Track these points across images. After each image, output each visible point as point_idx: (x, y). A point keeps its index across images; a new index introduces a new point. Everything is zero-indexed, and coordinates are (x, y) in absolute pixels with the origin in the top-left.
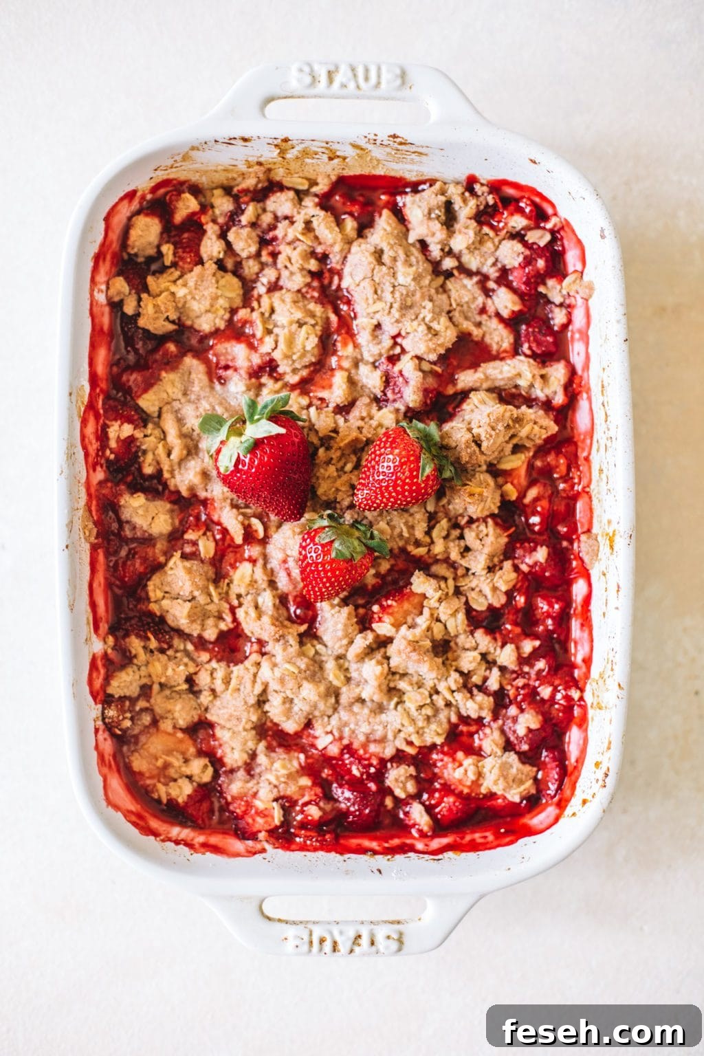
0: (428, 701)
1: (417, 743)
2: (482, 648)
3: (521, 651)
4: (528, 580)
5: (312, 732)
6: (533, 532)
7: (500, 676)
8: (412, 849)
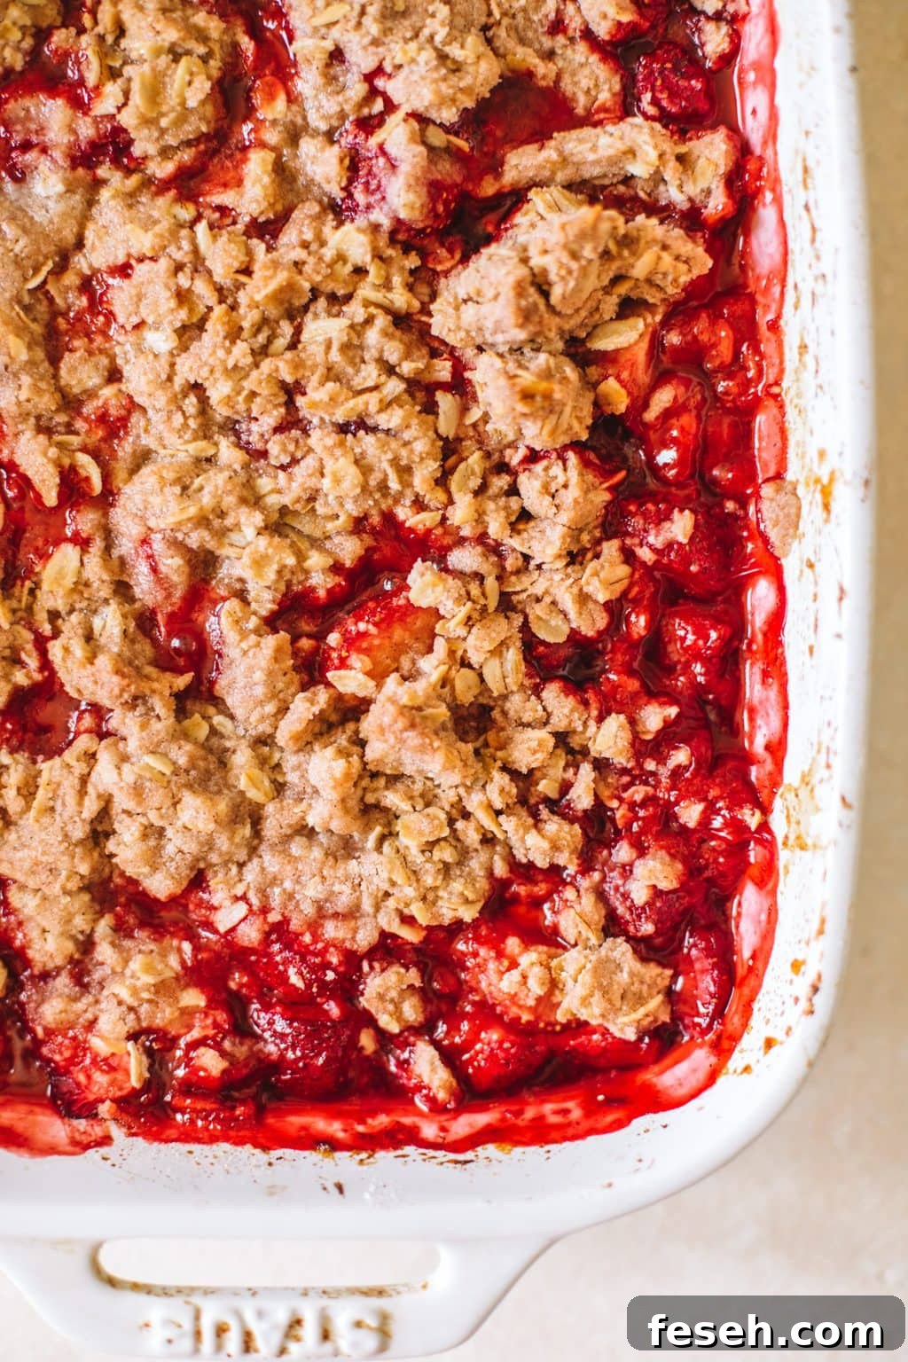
0: (446, 832)
1: (423, 919)
2: (559, 722)
3: (640, 728)
4: (653, 579)
5: (205, 896)
6: (664, 481)
7: (595, 781)
8: (411, 1137)
